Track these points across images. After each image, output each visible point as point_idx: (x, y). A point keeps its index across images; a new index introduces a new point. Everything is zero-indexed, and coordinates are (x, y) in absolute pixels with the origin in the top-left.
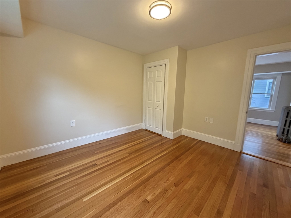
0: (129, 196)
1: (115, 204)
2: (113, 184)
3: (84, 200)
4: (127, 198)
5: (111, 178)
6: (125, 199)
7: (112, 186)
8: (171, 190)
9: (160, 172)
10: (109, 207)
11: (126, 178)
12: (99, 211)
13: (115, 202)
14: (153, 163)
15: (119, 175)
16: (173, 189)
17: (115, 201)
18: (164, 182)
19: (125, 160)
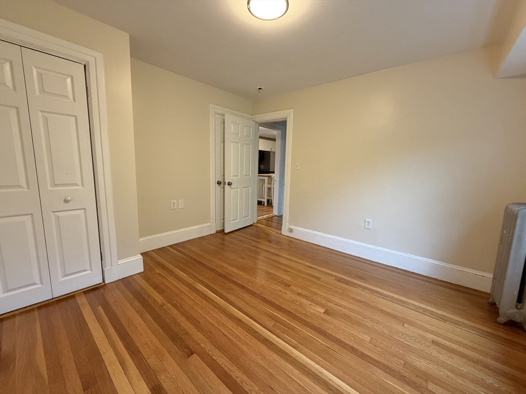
0: (330, 333)
1: (353, 350)
2: (317, 366)
4: (334, 335)
5: (301, 376)
6: (339, 338)
7: (322, 367)
10: (363, 356)
11: (291, 343)
12: (380, 371)
13: (350, 349)
15: (287, 360)
17: (349, 351)
19: (222, 361)
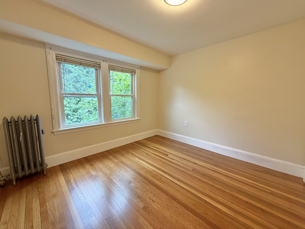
3: (136, 159)
8: (139, 202)
9: (168, 196)
14: (183, 190)
16: (140, 204)
18: (150, 197)
